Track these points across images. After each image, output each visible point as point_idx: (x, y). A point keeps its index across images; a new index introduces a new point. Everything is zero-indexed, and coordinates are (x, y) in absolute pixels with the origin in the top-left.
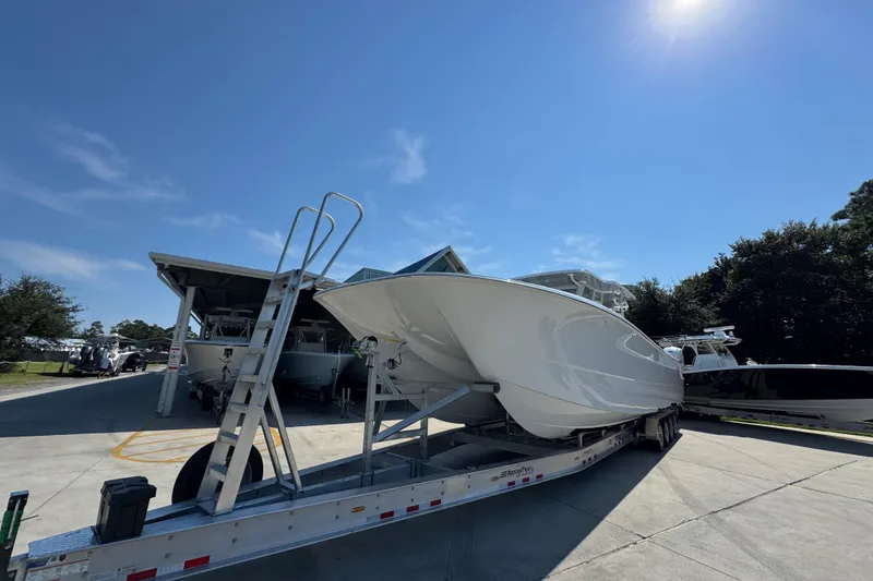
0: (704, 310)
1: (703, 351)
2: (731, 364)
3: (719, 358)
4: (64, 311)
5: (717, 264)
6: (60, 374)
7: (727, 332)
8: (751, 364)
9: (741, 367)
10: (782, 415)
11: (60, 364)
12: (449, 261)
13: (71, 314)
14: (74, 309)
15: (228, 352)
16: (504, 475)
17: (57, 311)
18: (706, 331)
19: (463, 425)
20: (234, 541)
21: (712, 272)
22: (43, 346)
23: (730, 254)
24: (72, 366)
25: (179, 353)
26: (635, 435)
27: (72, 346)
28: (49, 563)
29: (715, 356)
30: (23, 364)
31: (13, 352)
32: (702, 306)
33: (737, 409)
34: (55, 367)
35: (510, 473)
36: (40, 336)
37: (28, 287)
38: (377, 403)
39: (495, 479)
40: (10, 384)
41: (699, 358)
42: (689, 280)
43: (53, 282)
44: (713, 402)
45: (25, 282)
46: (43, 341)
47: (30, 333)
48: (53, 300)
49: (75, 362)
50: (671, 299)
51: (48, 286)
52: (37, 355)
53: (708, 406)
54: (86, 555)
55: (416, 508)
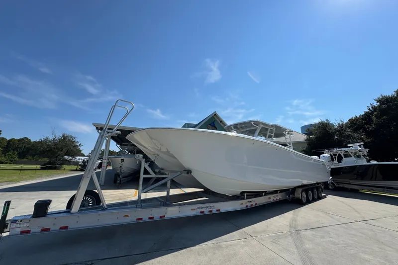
0: (356, 135)
1: (347, 156)
2: (363, 162)
3: (355, 159)
4: (77, 146)
5: (369, 109)
6: (76, 170)
7: (360, 146)
8: (373, 162)
9: (369, 164)
10: (391, 189)
11: (76, 166)
12: (216, 118)
13: (79, 147)
14: (80, 145)
15: (122, 160)
16: (198, 208)
17: (73, 147)
18: (349, 145)
19: (202, 190)
20: (77, 222)
21: (366, 114)
22: (71, 159)
23: (376, 104)
24: (80, 167)
25: (106, 161)
26: (289, 196)
27: (79, 159)
28: (17, 222)
29: (353, 159)
30: (64, 166)
31: (61, 162)
32: (354, 132)
33: (366, 186)
34: (74, 167)
35: (201, 208)
36: (69, 155)
37: (64, 137)
38: (144, 178)
39: (193, 209)
40: (58, 174)
41: (344, 160)
42: (352, 119)
43: (73, 135)
44: (352, 182)
45: (64, 136)
46: (70, 158)
47: (66, 155)
48: (72, 142)
49: (81, 165)
50: (336, 130)
51: (71, 137)
52: (69, 163)
53: (350, 184)
54: (28, 221)
55: (153, 218)
